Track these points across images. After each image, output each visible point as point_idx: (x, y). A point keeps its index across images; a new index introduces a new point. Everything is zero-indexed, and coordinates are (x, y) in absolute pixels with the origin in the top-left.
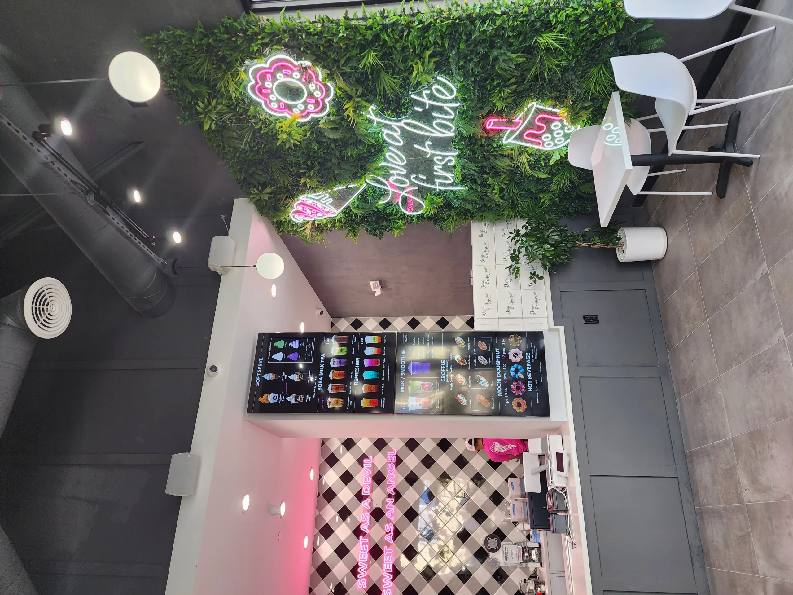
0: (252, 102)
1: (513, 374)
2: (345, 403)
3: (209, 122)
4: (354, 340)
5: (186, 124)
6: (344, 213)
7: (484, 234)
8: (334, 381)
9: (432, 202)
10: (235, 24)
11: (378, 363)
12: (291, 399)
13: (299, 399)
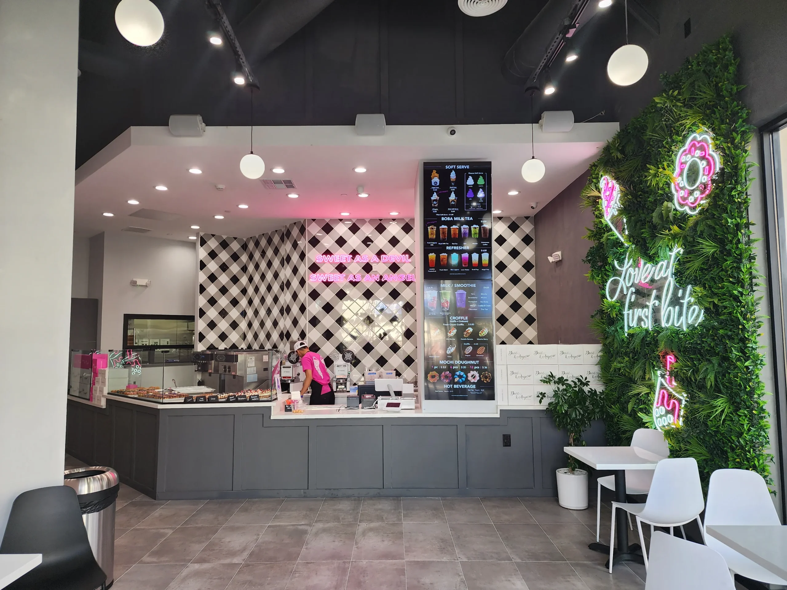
0: (685, 137)
1: (458, 373)
2: (432, 240)
3: (662, 102)
4: (484, 244)
5: (660, 80)
6: (606, 226)
7: (590, 355)
8: (449, 229)
9: (613, 307)
10: (740, 120)
11: (465, 265)
12: (435, 197)
13: (435, 203)
